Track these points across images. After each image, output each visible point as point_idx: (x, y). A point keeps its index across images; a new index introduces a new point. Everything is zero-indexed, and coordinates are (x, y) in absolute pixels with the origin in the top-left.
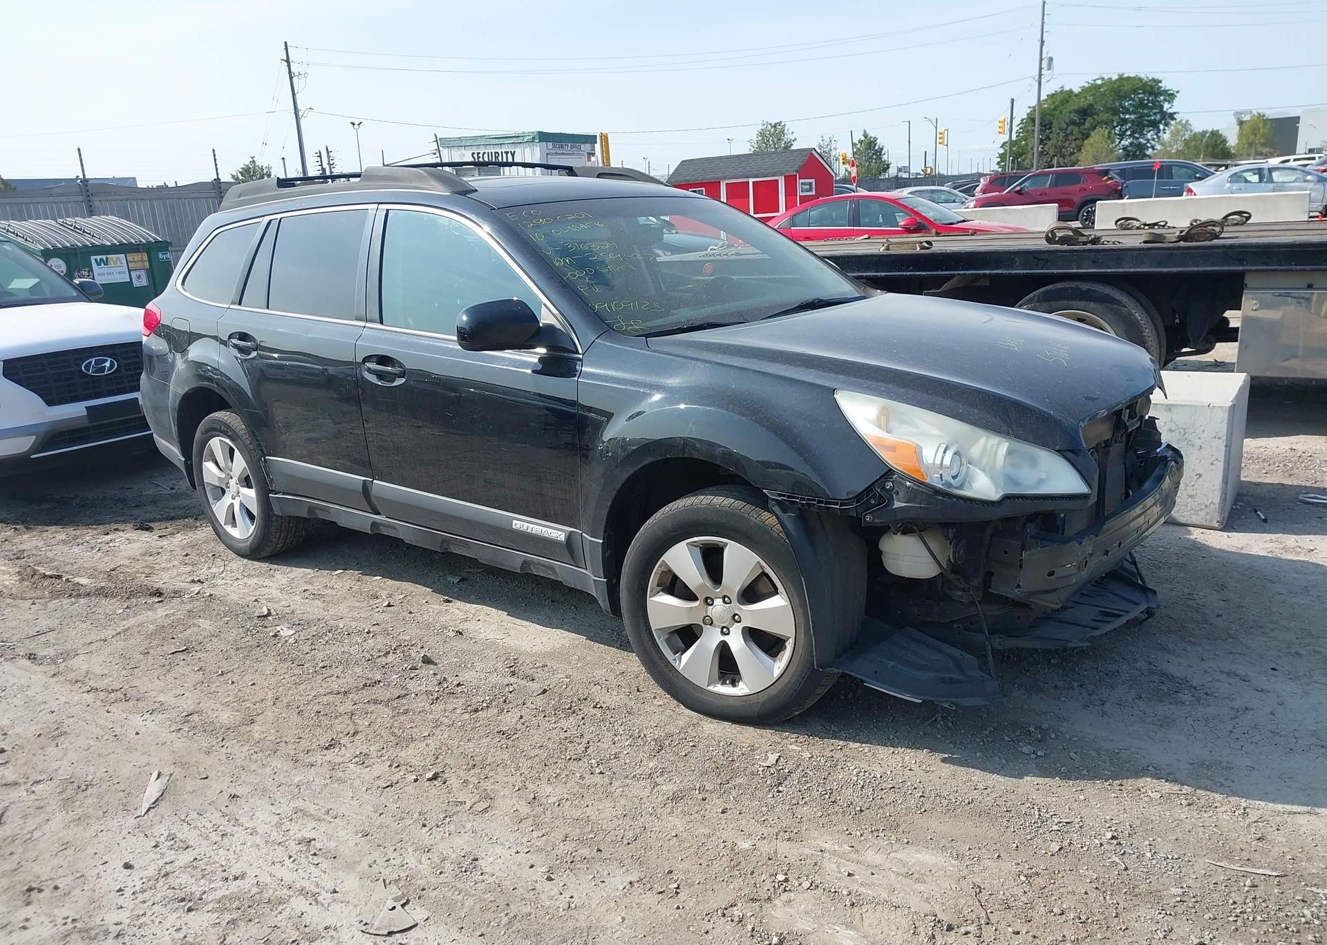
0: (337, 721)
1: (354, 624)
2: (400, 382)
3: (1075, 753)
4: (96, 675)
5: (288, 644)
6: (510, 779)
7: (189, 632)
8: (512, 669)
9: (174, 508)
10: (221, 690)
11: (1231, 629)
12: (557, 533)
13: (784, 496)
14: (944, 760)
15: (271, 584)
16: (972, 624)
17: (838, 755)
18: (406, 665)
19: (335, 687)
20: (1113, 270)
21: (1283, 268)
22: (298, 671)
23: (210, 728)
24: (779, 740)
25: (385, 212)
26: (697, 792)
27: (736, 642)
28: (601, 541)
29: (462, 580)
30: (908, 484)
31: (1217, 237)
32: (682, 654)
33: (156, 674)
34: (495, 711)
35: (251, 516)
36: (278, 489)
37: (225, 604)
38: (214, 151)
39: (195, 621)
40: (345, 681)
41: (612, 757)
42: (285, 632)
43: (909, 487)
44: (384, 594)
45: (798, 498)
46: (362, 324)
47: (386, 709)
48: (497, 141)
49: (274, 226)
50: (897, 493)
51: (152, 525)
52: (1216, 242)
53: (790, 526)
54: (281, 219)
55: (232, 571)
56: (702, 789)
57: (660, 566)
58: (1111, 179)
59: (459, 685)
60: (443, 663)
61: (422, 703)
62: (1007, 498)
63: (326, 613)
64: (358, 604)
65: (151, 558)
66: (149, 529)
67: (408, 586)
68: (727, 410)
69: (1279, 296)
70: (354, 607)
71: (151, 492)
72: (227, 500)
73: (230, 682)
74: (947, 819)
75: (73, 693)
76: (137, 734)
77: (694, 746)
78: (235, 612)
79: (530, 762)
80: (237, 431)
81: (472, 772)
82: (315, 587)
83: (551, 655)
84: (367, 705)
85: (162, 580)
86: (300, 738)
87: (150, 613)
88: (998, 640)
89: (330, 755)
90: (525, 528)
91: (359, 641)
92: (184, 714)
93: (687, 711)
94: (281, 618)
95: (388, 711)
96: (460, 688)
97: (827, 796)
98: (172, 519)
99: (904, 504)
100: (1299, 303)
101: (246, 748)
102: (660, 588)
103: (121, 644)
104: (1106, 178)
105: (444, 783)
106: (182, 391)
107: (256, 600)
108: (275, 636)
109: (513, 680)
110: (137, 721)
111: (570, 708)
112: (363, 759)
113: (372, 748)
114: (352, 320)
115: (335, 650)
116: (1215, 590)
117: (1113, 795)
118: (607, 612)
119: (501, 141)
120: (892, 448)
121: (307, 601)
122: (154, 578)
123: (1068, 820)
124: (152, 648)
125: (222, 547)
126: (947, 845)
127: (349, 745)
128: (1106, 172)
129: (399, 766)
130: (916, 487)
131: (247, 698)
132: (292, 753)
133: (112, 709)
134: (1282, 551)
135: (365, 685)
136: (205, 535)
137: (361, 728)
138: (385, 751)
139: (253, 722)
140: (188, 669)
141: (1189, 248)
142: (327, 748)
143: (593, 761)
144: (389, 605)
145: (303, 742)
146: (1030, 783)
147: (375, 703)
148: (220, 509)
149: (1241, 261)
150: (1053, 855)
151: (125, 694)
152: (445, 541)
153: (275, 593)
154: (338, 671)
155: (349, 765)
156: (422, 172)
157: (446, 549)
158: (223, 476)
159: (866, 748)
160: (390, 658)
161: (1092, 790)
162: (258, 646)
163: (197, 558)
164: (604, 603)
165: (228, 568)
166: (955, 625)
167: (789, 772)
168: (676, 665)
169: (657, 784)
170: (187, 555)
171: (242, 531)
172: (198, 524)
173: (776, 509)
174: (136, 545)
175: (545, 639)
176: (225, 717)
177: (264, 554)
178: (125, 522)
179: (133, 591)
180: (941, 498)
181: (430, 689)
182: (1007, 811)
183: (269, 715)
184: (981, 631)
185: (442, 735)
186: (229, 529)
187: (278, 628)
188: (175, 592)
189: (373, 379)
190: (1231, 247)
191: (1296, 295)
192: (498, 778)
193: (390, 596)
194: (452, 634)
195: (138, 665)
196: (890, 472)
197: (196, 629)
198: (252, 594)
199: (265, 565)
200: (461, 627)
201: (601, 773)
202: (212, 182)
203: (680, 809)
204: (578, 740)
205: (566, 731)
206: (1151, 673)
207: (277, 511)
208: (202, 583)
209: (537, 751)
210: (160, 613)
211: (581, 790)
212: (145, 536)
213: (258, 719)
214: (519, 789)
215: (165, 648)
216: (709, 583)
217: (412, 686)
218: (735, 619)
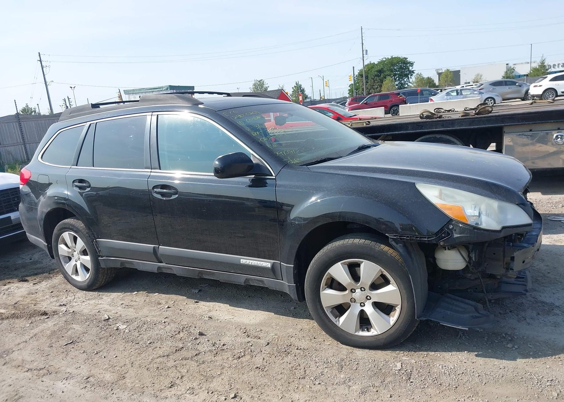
0: (169, 371)
1: (155, 319)
2: (174, 197)
3: (530, 344)
4: (28, 362)
5: (125, 333)
6: (274, 392)
7: (69, 333)
8: (246, 334)
9: (35, 269)
10: (99, 362)
11: (557, 279)
12: (266, 264)
13: (398, 236)
14: (476, 356)
15: (103, 302)
16: (476, 289)
17: (428, 360)
18: (191, 338)
19: (161, 353)
20: (450, 128)
21: (521, 123)
22: (137, 346)
23: (102, 384)
24: (396, 355)
25: (156, 116)
26: (372, 388)
27: (369, 309)
28: (293, 266)
29: (200, 291)
30: (460, 225)
31: (490, 112)
32: (339, 318)
33: (61, 357)
34: (249, 357)
35: (87, 270)
36: (103, 255)
37: (83, 315)
38: (15, 101)
39: (72, 326)
40: (164, 349)
41: (320, 375)
42: (122, 327)
43: (461, 227)
44: (163, 302)
45: (405, 237)
46: (150, 170)
47: (193, 362)
48: (150, 90)
49: (93, 127)
50: (455, 230)
51: (27, 278)
52: (490, 114)
53: (401, 250)
54: (97, 123)
55: (79, 298)
56: (373, 386)
57: (327, 276)
58: (401, 96)
59: (224, 345)
60: (210, 334)
61: (209, 357)
62: (504, 228)
63: (138, 315)
64: (152, 308)
65: (33, 295)
66: (26, 281)
67: (174, 297)
68: (361, 196)
69: (519, 135)
70: (151, 310)
71: (20, 262)
72: (73, 262)
73: (103, 357)
74: (498, 387)
75: (19, 373)
76: (63, 392)
77: (358, 364)
78: (90, 319)
79: (280, 382)
80: (79, 228)
81: (253, 391)
82: (126, 302)
83: (260, 324)
84: (181, 361)
85: (44, 306)
86: (154, 383)
87: (44, 325)
88: (491, 295)
89: (173, 391)
90: (248, 262)
91: (162, 327)
92: (85, 378)
93: (344, 346)
94: (116, 319)
95: (194, 364)
96: (225, 346)
97: (436, 382)
98: (36, 274)
99: (459, 235)
100: (527, 138)
101: (126, 393)
102: (326, 286)
103: (36, 343)
104: (399, 96)
105: (241, 399)
106: (46, 210)
107: (99, 312)
108: (117, 329)
109: (249, 339)
110: (60, 385)
111: (286, 351)
112: (192, 391)
113: (194, 384)
114: (143, 169)
115: (153, 333)
116: (540, 261)
117: (560, 363)
118: (296, 300)
119: (152, 90)
120: (450, 209)
121: (125, 309)
122: (38, 306)
123: (551, 379)
124: (52, 343)
125: (69, 286)
126: (506, 400)
127: (181, 384)
128: (399, 94)
129: (213, 392)
130: (464, 227)
131: (115, 365)
132: (153, 392)
133: (44, 379)
134: (554, 242)
135: (176, 351)
136: (58, 281)
137: (184, 374)
138: (201, 385)
139: (124, 378)
140: (77, 352)
141: (481, 117)
142: (170, 387)
143: (312, 378)
144: (168, 307)
145: (156, 385)
146: (521, 362)
147: (186, 359)
148: (69, 267)
149: (503, 122)
150: (557, 399)
151: (48, 371)
152: (200, 272)
153: (107, 307)
154: (158, 345)
155: (186, 395)
156: (174, 96)
157: (200, 277)
158: (70, 250)
159: (438, 354)
160: (182, 334)
161: (549, 361)
162: (110, 336)
163: (58, 293)
164: (293, 295)
165: (76, 297)
166: (469, 290)
167: (411, 372)
168: (337, 324)
169: (350, 387)
170: (52, 292)
171: (82, 277)
172: (52, 276)
173: (393, 243)
174: (22, 290)
175: (254, 316)
176: (108, 377)
177: (95, 288)
178: (11, 278)
179: (31, 314)
180: (476, 231)
181: (210, 349)
182: (522, 378)
183: (132, 372)
184: (483, 292)
185: (228, 374)
186: (74, 277)
187: (118, 325)
188: (54, 312)
189: (159, 196)
190: (499, 116)
191: (526, 134)
192: (268, 393)
193: (167, 303)
194: (207, 319)
195: (49, 354)
196: (450, 221)
197: (73, 330)
198: (95, 308)
199: (96, 294)
200: (210, 314)
201: (319, 384)
202: (15, 115)
203: (368, 398)
204: (298, 367)
205: (290, 364)
206: (537, 302)
207: (103, 265)
208: (66, 305)
209: (281, 376)
210: (50, 324)
211: (314, 394)
212: (25, 284)
213: (126, 375)
214: (282, 398)
215: (60, 342)
216: (353, 282)
217: (200, 347)
218: (368, 298)
